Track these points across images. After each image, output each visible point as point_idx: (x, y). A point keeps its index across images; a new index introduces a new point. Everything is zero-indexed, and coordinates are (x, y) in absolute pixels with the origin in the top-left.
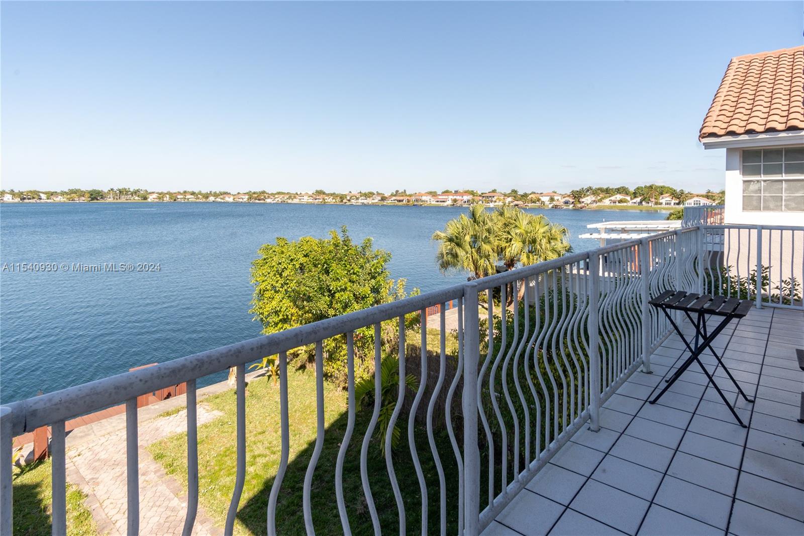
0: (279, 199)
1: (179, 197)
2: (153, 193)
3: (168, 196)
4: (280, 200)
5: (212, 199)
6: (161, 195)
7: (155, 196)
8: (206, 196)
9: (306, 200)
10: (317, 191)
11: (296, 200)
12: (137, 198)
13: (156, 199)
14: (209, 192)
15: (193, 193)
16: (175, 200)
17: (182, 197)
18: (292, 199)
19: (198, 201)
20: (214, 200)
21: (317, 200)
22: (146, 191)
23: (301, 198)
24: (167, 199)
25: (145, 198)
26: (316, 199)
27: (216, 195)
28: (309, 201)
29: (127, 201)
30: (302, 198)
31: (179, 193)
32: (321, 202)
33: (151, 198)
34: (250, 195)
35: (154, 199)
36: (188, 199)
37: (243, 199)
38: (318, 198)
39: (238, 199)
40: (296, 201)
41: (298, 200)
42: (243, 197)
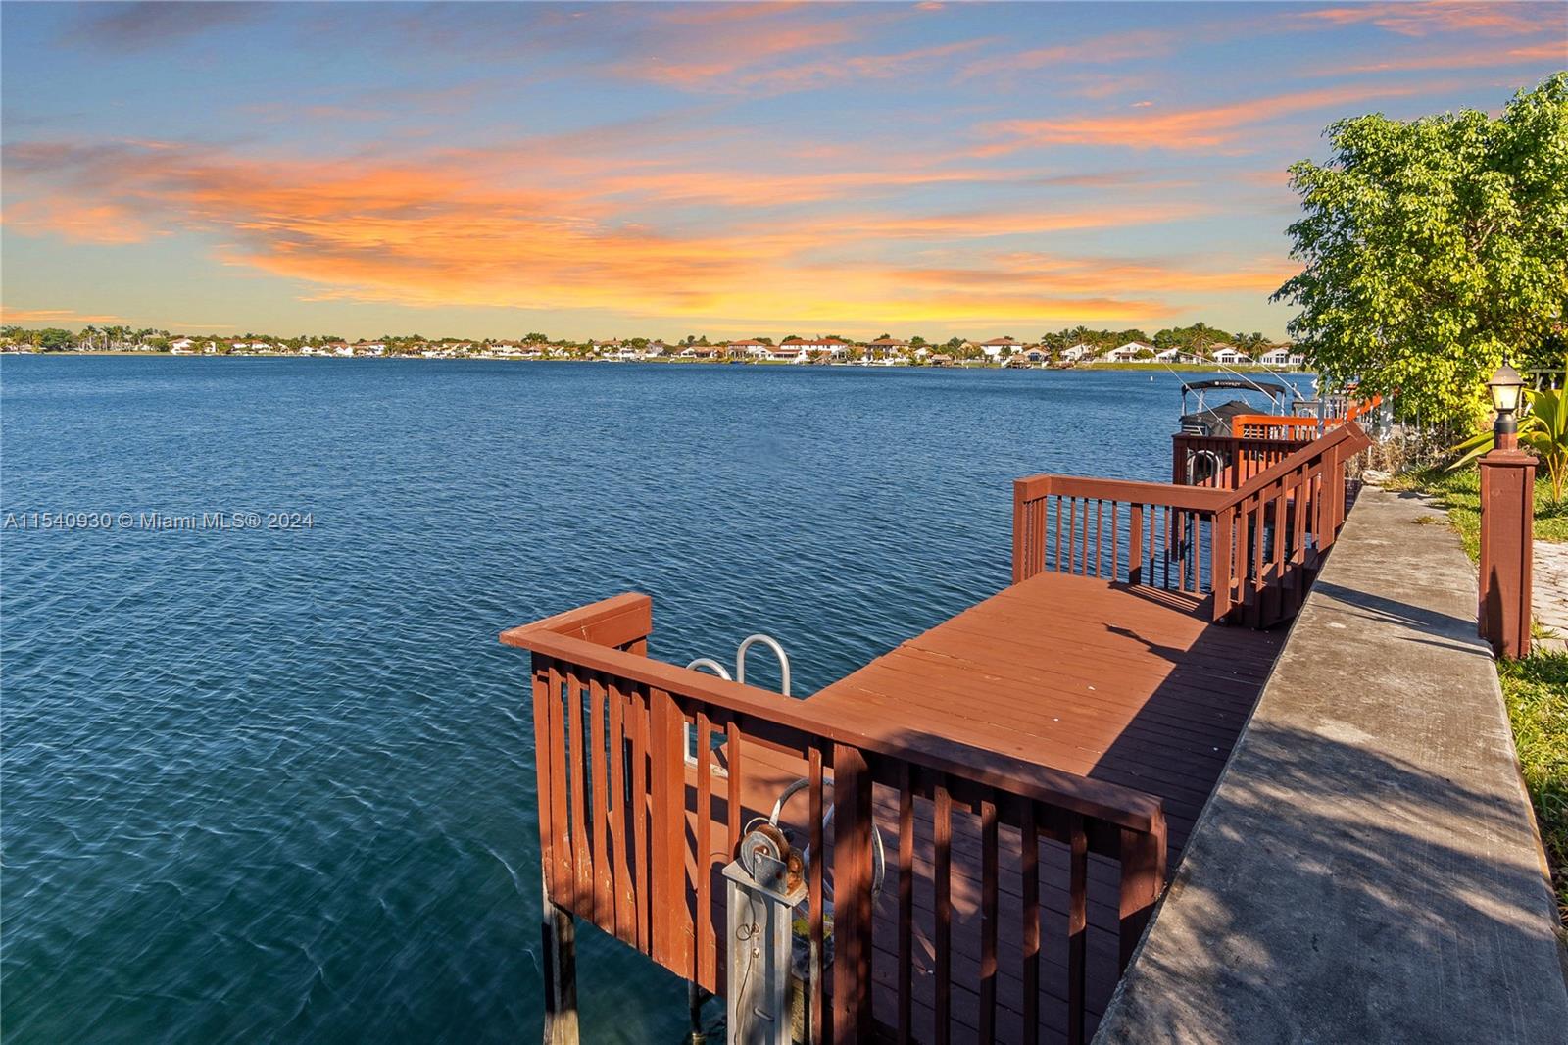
0: (450, 352)
1: (237, 346)
2: (181, 337)
3: (213, 344)
4: (453, 354)
5: (307, 351)
6: (199, 342)
7: (184, 344)
8: (295, 345)
9: (507, 352)
10: (530, 337)
11: (486, 353)
12: (146, 347)
13: (188, 349)
14: (299, 338)
15: (266, 340)
16: (228, 352)
17: (244, 346)
18: (479, 351)
19: (277, 354)
20: (310, 352)
21: (531, 354)
22: (166, 334)
23: (497, 348)
24: (211, 350)
25: (165, 348)
26: (528, 352)
27: (315, 343)
28: (515, 354)
29: (125, 353)
30: (500, 348)
31: (237, 339)
32: (541, 357)
33: (177, 349)
34: (390, 343)
35: (183, 349)
36: (257, 351)
37: (373, 351)
38: (532, 348)
39: (363, 352)
40: (486, 355)
41: (491, 353)
42: (376, 347)
